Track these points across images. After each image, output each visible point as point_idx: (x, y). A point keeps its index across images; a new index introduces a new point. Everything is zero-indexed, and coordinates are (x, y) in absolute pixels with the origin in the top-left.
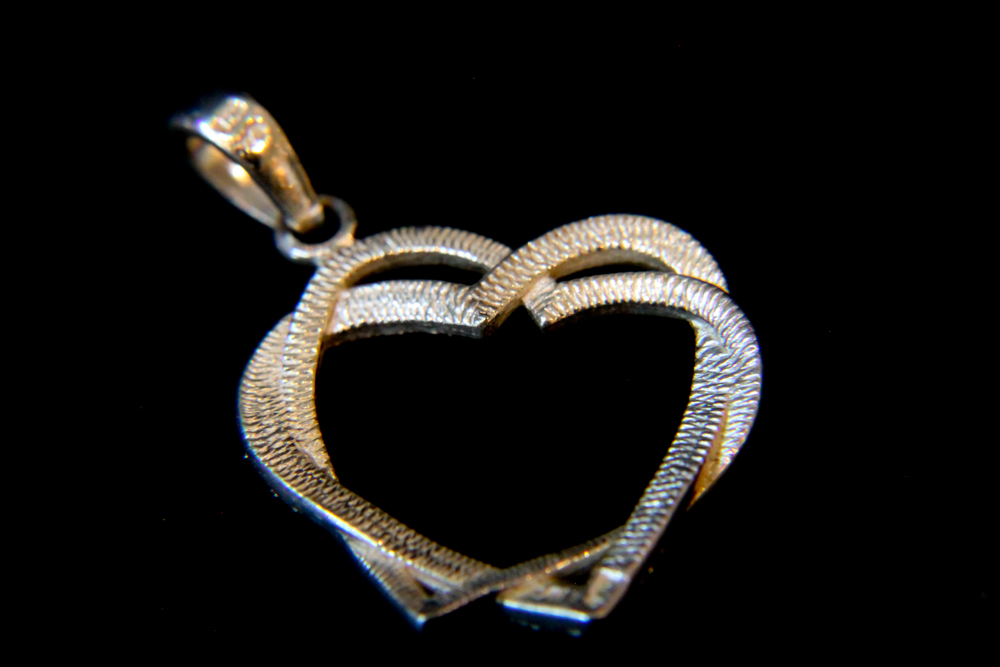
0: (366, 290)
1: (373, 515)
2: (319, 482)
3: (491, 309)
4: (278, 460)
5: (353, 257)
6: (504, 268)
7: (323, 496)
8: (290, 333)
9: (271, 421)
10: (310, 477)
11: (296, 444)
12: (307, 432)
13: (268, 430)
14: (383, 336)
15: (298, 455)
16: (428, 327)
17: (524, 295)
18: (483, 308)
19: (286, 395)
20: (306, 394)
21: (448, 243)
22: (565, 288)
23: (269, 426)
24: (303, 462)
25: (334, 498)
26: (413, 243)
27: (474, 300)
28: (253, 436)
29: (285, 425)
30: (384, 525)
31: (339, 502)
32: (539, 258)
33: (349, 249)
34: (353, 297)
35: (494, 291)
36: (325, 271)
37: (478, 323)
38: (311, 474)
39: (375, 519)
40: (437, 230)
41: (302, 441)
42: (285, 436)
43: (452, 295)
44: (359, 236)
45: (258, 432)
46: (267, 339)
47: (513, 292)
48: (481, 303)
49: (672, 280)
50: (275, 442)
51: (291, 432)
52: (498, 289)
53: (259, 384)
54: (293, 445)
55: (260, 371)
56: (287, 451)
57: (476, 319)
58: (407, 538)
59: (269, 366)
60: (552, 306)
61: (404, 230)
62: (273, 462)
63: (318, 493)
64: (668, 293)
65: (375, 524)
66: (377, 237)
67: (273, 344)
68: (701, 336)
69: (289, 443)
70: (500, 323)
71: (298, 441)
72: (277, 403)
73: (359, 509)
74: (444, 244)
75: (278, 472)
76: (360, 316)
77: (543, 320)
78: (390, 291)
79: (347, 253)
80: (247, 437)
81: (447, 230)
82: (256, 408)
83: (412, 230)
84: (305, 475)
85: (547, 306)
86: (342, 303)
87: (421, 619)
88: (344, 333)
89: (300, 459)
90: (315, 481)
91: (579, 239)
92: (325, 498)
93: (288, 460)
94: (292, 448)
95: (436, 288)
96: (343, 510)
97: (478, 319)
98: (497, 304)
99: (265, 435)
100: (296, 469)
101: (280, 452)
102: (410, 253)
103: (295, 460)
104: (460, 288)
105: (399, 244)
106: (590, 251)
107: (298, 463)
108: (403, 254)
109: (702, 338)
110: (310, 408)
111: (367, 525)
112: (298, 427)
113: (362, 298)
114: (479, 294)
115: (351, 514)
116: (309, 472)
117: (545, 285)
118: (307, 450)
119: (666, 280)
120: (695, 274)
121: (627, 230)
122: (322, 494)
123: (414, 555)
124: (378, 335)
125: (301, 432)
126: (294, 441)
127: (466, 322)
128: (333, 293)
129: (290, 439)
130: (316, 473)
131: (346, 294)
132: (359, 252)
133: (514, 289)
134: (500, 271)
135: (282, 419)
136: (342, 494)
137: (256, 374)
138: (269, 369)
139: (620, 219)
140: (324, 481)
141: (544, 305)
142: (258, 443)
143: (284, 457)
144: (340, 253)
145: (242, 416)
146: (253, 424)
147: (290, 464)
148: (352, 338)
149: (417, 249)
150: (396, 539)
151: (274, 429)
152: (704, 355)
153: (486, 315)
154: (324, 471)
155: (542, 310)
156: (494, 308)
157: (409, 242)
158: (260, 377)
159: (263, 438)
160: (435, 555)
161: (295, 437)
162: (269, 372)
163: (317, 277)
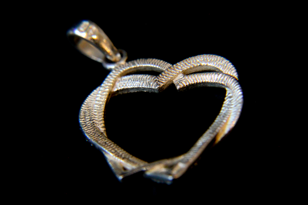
0: (126, 78)
1: (113, 146)
2: (99, 136)
3: (161, 83)
4: (88, 129)
5: (124, 68)
6: (168, 71)
7: (99, 140)
8: (100, 90)
9: (89, 117)
10: (96, 134)
11: (95, 125)
12: (99, 121)
13: (87, 120)
14: (131, 93)
15: (95, 128)
16: (143, 89)
17: (174, 79)
18: (159, 83)
19: (95, 109)
20: (102, 109)
21: (154, 64)
22: (186, 78)
23: (87, 119)
24: (96, 130)
25: (102, 141)
26: (143, 64)
27: (156, 80)
28: (82, 122)
29: (93, 119)
30: (116, 149)
31: (103, 142)
32: (180, 68)
33: (123, 65)
34: (121, 80)
35: (163, 78)
36: (114, 71)
37: (157, 87)
38: (97, 134)
39: (114, 147)
40: (151, 59)
41: (97, 124)
42: (92, 122)
43: (150, 79)
44: (127, 61)
45: (83, 121)
46: (93, 92)
47: (169, 78)
48: (158, 81)
49: (221, 75)
50: (88, 124)
51: (94, 121)
52: (165, 77)
53: (87, 106)
54: (94, 125)
55: (88, 102)
56: (91, 126)
57: (156, 86)
58: (123, 153)
59: (92, 101)
60: (181, 82)
61: (141, 59)
62: (86, 129)
63: (97, 139)
64: (218, 79)
65: (113, 149)
66: (133, 61)
67: (94, 94)
68: (227, 92)
69: (93, 124)
70: (165, 88)
71: (96, 124)
72: (92, 112)
73: (109, 144)
74: (152, 64)
75: (87, 132)
76: (123, 86)
77: (178, 87)
78: (132, 78)
79: (122, 66)
80: (80, 122)
81: (154, 60)
82: (85, 113)
83: (143, 60)
84: (95, 134)
85: (179, 83)
86: (118, 82)
87: (121, 177)
88: (118, 91)
89: (95, 129)
90: (98, 135)
91: (193, 62)
92: (100, 140)
93: (91, 129)
94: (94, 126)
95: (146, 77)
96: (104, 144)
97: (157, 86)
98: (163, 82)
99: (86, 121)
100: (93, 132)
101: (89, 126)
102: (142, 67)
103: (93, 129)
104: (153, 77)
105: (138, 64)
106: (197, 66)
107: (94, 130)
108: (140, 67)
109: (228, 93)
110: (102, 114)
111: (110, 149)
112: (97, 119)
113: (124, 80)
114: (158, 79)
115: (106, 146)
116: (97, 133)
117: (181, 76)
118: (98, 126)
119: (219, 75)
120: (229, 73)
121: (209, 59)
122: (99, 139)
123: (123, 159)
124: (129, 92)
125: (98, 121)
126: (94, 124)
127: (153, 87)
128: (115, 78)
129: (93, 123)
130: (99, 133)
131: (119, 79)
132: (126, 66)
133: (170, 77)
134: (166, 72)
135: (92, 117)
136: (105, 140)
137: (87, 103)
138: (92, 102)
139: (208, 56)
140: (101, 135)
141: (179, 82)
142: (83, 124)
143: (90, 128)
144: (120, 66)
145: (80, 115)
146: (83, 118)
147: (91, 130)
148: (121, 93)
149: (144, 65)
150: (119, 153)
151: (89, 120)
152: (227, 99)
153: (159, 85)
154: (102, 133)
155: (178, 84)
156: (162, 83)
157: (142, 63)
158: (88, 104)
159: (85, 122)
160: (130, 159)
161: (95, 122)
162: (91, 103)
163: (111, 73)
